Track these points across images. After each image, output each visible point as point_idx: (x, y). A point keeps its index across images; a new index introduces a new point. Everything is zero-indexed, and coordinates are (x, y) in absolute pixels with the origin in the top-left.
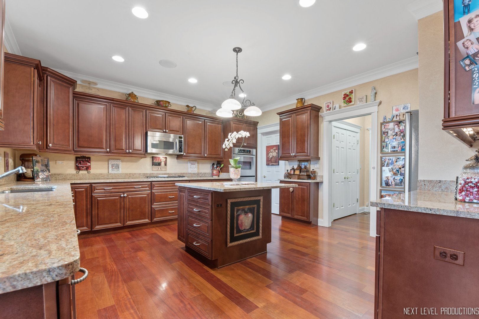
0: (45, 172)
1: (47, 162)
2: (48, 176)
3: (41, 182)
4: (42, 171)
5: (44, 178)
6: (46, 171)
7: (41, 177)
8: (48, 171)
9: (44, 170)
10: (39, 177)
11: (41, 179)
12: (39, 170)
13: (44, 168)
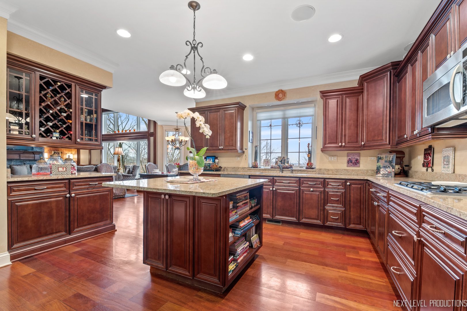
0: (387, 168)
1: (392, 158)
2: (391, 172)
3: (381, 177)
4: (385, 167)
5: (385, 174)
6: (390, 167)
7: (381, 173)
8: (391, 168)
9: (386, 166)
10: (380, 172)
11: (381, 174)
12: (382, 166)
13: (387, 164)
